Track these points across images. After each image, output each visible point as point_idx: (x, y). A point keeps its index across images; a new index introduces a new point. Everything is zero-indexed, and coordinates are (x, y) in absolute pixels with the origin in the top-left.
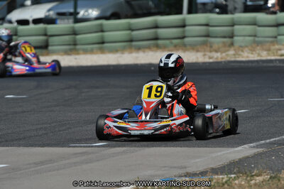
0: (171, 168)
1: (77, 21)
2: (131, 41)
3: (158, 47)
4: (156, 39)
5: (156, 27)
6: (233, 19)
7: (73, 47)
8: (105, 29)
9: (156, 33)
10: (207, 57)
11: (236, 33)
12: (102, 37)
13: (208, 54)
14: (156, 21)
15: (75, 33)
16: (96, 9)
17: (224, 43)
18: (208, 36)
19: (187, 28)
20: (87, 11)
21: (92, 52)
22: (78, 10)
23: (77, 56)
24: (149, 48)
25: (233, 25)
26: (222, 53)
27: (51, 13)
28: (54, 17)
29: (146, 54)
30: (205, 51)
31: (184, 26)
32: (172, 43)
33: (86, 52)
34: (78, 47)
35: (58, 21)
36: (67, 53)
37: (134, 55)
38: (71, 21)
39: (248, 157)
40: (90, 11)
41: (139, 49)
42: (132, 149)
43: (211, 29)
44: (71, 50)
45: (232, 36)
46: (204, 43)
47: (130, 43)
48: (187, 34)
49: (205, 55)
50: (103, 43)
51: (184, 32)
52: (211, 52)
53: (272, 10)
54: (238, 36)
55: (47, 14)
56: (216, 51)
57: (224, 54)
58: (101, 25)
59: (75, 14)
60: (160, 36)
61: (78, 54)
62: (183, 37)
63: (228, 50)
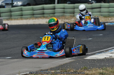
0: (35, 67)
1: (13, 6)
2: (33, 15)
3: (44, 17)
4: (44, 14)
5: (43, 9)
6: (74, 6)
7: (10, 17)
8: (23, 10)
9: (43, 12)
10: (63, 21)
11: (75, 12)
12: (22, 13)
13: (63, 20)
14: (43, 7)
15: (11, 11)
16: (21, 2)
17: (71, 16)
18: (64, 13)
19: (56, 10)
20: (17, 3)
21: (17, 19)
22: (13, 2)
23: (11, 21)
24: (40, 17)
25: (74, 8)
26: (69, 20)
27: (3, 3)
28: (4, 5)
29: (39, 20)
30: (62, 19)
31: (54, 9)
32: (50, 15)
33: (15, 19)
34: (12, 17)
35: (6, 7)
36: (7, 19)
37: (34, 20)
38: (11, 7)
39: (67, 63)
40: (18, 3)
41: (36, 18)
42: (21, 60)
43: (66, 10)
44: (9, 18)
45: (74, 13)
46: (63, 16)
47: (33, 16)
48: (56, 12)
49: (62, 20)
50: (22, 15)
51: (54, 11)
52: (65, 19)
53: (91, 2)
54: (76, 13)
55: (1, 4)
56: (67, 19)
57: (70, 20)
58: (21, 8)
59: (12, 4)
60: (45, 13)
61: (12, 20)
62: (54, 13)
63: (71, 19)
